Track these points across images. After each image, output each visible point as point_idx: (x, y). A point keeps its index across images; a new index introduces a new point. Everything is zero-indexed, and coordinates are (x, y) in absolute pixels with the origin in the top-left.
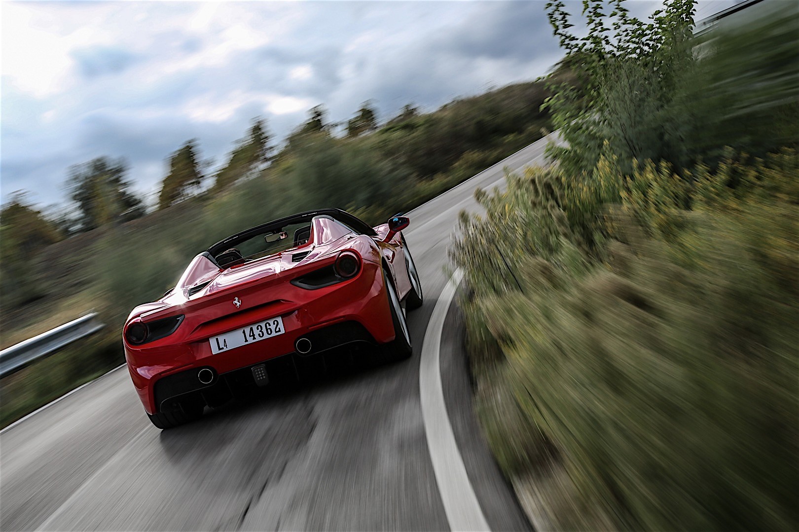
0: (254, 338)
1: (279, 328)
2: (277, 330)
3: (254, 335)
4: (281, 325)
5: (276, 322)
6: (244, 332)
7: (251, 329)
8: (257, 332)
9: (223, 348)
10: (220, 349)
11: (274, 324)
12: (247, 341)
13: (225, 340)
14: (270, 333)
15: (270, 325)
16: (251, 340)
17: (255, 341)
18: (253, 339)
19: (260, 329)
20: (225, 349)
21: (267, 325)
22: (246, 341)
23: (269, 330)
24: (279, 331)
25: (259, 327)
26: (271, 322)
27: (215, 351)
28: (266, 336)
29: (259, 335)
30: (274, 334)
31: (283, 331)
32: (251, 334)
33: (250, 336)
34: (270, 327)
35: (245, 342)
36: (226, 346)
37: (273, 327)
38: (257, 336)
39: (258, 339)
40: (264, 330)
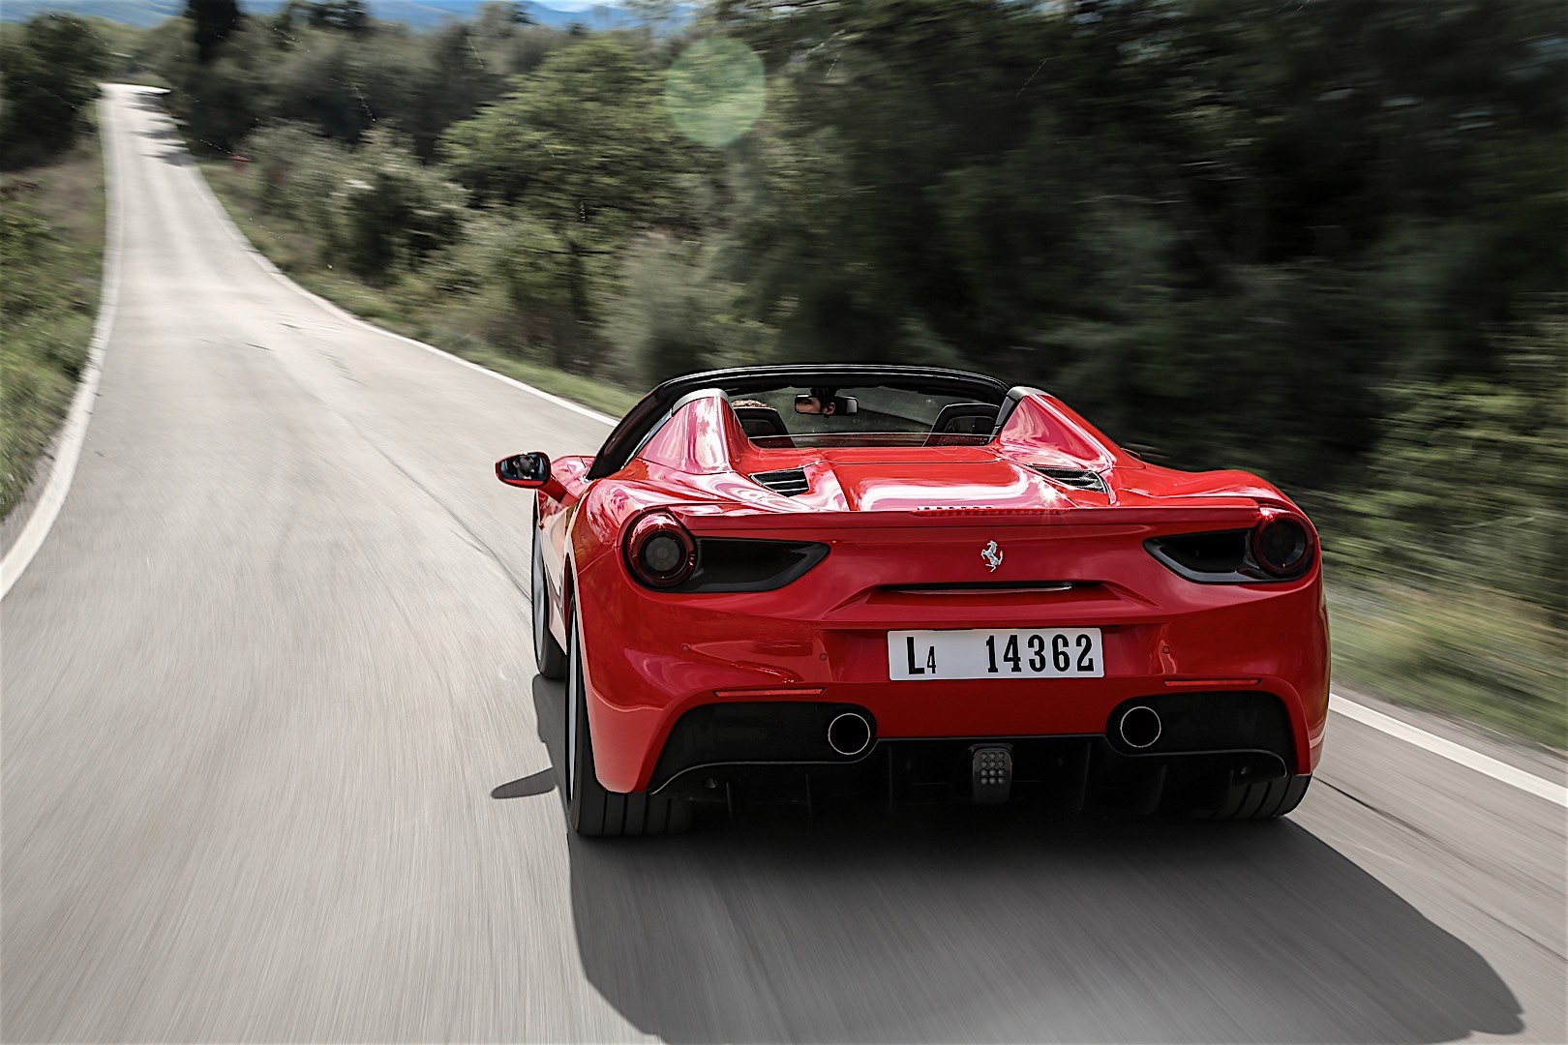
0: (1016, 668)
1: (1091, 660)
2: (1085, 663)
3: (1016, 659)
4: (1096, 653)
5: (1084, 641)
6: (991, 642)
7: (1013, 640)
8: (1026, 653)
9: (921, 671)
10: (913, 670)
11: (1079, 644)
12: (996, 670)
13: (932, 648)
14: (1062, 665)
15: (1066, 644)
16: (1005, 671)
17: (1016, 675)
18: (1013, 670)
19: (1037, 647)
20: (928, 675)
21: (1060, 641)
22: (993, 669)
23: (1061, 658)
24: (1090, 668)
25: (1036, 642)
26: (1071, 634)
27: (898, 670)
28: (1050, 672)
29: (1032, 662)
30: (1073, 672)
31: (1098, 672)
32: (1010, 655)
33: (1006, 659)
34: (1065, 649)
35: (990, 670)
36: (934, 667)
37: (1074, 652)
38: (1024, 664)
39: (1027, 673)
40: (1048, 653)
